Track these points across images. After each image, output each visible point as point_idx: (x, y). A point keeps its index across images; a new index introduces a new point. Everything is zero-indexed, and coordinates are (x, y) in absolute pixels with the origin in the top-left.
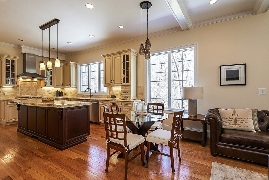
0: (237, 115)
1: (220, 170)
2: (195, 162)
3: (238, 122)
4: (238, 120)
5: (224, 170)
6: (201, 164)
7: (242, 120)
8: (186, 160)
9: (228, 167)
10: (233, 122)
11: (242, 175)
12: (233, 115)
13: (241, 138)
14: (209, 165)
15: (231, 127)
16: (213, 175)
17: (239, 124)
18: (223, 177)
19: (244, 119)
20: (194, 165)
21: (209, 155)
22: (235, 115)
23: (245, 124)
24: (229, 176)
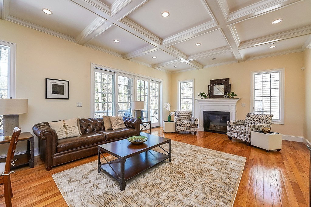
0: (67, 125)
1: (62, 177)
2: (32, 186)
3: (68, 131)
4: (68, 129)
5: (65, 176)
6: (42, 184)
7: (71, 128)
8: (19, 192)
9: (67, 172)
10: (64, 132)
11: (79, 171)
12: (63, 126)
13: (74, 143)
14: (49, 179)
15: (63, 137)
16: (59, 184)
17: (69, 133)
18: (68, 180)
19: (72, 128)
20: (34, 189)
21: (44, 172)
22: (65, 126)
23: (73, 131)
24: (71, 177)
